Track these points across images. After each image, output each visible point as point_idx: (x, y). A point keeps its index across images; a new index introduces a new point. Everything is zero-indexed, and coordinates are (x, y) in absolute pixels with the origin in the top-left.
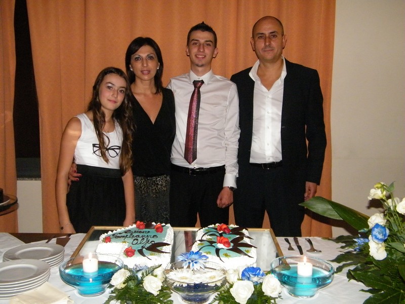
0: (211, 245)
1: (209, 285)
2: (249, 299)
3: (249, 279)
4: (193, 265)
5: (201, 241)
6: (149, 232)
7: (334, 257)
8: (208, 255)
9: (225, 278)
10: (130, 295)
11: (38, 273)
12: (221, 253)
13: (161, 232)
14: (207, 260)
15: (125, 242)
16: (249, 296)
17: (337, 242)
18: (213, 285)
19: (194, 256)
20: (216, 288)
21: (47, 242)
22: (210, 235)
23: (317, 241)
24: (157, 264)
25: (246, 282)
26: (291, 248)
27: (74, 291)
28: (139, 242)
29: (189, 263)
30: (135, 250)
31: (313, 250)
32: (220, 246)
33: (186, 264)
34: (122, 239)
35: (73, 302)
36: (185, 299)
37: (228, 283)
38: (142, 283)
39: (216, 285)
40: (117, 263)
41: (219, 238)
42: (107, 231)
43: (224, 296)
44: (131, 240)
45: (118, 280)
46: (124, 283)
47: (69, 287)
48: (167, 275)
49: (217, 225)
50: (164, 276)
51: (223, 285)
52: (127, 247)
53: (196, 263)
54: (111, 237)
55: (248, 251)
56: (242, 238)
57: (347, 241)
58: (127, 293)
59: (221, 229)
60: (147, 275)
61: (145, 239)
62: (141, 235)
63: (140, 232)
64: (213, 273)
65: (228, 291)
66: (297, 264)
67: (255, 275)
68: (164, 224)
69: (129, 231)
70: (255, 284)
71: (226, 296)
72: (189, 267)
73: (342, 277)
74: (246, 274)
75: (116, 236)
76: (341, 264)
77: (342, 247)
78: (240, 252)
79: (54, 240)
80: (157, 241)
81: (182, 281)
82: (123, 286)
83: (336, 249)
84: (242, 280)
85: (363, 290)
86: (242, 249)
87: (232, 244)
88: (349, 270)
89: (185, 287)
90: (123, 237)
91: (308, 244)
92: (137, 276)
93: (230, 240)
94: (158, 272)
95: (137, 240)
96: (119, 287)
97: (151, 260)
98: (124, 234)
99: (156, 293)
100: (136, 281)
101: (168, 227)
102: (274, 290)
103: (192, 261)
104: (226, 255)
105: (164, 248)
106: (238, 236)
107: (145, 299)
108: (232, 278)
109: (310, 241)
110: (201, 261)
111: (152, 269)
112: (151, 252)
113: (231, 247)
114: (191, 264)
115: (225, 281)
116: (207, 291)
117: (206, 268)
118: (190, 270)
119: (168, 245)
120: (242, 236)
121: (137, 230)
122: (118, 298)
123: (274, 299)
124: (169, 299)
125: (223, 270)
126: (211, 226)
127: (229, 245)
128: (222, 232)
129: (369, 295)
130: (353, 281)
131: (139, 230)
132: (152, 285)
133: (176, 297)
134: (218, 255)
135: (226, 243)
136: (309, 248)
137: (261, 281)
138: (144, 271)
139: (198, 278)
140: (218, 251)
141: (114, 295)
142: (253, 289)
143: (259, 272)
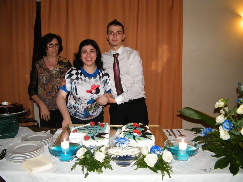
0: (130, 134)
2: (155, 164)
3: (154, 152)
4: (122, 145)
5: (125, 132)
6: (97, 127)
7: (193, 139)
8: (129, 139)
9: (141, 152)
10: (87, 162)
11: (37, 148)
13: (103, 127)
14: (130, 142)
15: (84, 132)
16: (156, 162)
17: (192, 131)
18: (134, 156)
19: (122, 140)
20: (136, 158)
21: (45, 132)
22: (129, 129)
23: (182, 131)
25: (153, 155)
26: (170, 135)
27: (57, 159)
28: (92, 133)
29: (120, 144)
30: (90, 137)
31: (181, 135)
32: (135, 134)
33: (118, 145)
34: (83, 131)
35: (56, 165)
36: (118, 164)
37: (142, 155)
38: (94, 155)
39: (136, 156)
40: (80, 144)
41: (134, 130)
43: (140, 162)
44: (87, 131)
45: (80, 154)
46: (83, 156)
48: (108, 151)
49: (132, 123)
50: (106, 152)
52: (85, 135)
53: (123, 144)
54: (77, 130)
55: (150, 137)
56: (146, 130)
57: (198, 130)
58: (85, 161)
60: (96, 151)
61: (95, 131)
62: (93, 129)
63: (92, 127)
64: (134, 149)
65: (143, 160)
66: (178, 143)
67: (158, 150)
68: (105, 123)
69: (86, 127)
70: (158, 155)
72: (119, 146)
74: (153, 150)
75: (80, 129)
76: (197, 142)
77: (195, 134)
78: (146, 137)
79: (49, 131)
80: (101, 132)
81: (116, 154)
82: (83, 157)
84: (150, 153)
85: (212, 156)
86: (147, 135)
87: (141, 133)
88: (202, 145)
89: (118, 158)
90: (83, 130)
92: (91, 152)
93: (140, 131)
94: (103, 149)
95: (91, 131)
96: (81, 158)
97: (98, 142)
98: (84, 128)
99: (102, 161)
100: (90, 154)
101: (107, 125)
102: (169, 158)
103: (121, 143)
104: (139, 139)
105: (105, 136)
106: (144, 129)
107: (96, 165)
108: (145, 152)
109: (178, 131)
110: (126, 143)
111: (99, 148)
112: (98, 138)
113: (141, 135)
114: (121, 145)
117: (129, 146)
118: (120, 148)
119: (107, 134)
120: (146, 129)
121: (91, 126)
123: (168, 163)
124: (109, 164)
125: (139, 148)
126: (129, 124)
128: (135, 127)
129: (217, 159)
130: (205, 151)
131: (92, 126)
132: (100, 157)
133: (113, 163)
134: (135, 139)
135: (139, 133)
136: (179, 134)
137: (161, 154)
138: (94, 149)
139: (125, 152)
140: (134, 137)
141: (78, 161)
142: (157, 158)
143: (160, 149)
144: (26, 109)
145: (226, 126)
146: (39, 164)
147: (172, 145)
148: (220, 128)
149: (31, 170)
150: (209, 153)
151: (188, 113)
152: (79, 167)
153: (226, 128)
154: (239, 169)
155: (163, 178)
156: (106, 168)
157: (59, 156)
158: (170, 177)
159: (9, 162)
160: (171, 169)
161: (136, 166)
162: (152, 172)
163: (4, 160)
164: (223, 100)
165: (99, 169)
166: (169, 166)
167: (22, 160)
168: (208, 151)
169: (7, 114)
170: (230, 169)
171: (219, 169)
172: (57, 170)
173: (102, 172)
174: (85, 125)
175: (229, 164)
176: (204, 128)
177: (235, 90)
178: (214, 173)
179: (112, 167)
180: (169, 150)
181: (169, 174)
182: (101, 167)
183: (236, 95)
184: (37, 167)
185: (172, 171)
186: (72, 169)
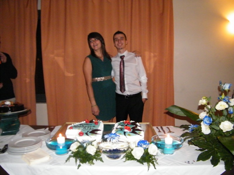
0: (122, 130)
1: (121, 150)
2: (142, 156)
3: (141, 146)
4: (112, 140)
5: (117, 128)
6: (91, 125)
7: (181, 135)
9: (129, 146)
10: (80, 155)
11: (36, 143)
12: (126, 134)
13: (97, 124)
14: (120, 137)
15: (79, 129)
16: (142, 155)
17: (181, 128)
18: (123, 150)
19: (113, 136)
20: (124, 151)
21: (44, 129)
22: (121, 126)
24: (94, 140)
25: (140, 148)
26: (159, 131)
27: (53, 153)
28: (86, 129)
29: (110, 139)
30: (84, 133)
31: (170, 132)
32: (126, 130)
33: (109, 139)
34: (78, 128)
37: (131, 148)
38: (86, 149)
39: (124, 150)
41: (125, 127)
42: (71, 124)
43: (128, 155)
44: (82, 128)
45: (74, 147)
46: (77, 149)
47: (51, 151)
48: (99, 145)
49: (124, 121)
50: (98, 146)
51: (128, 150)
52: (80, 131)
53: (114, 139)
54: (73, 127)
55: (140, 133)
56: (137, 127)
57: (186, 127)
58: (78, 154)
59: (126, 123)
60: (88, 145)
61: (89, 128)
62: (87, 126)
63: (87, 125)
64: (123, 144)
65: (130, 153)
66: (164, 138)
67: (144, 144)
68: (99, 121)
69: (82, 124)
70: (145, 149)
71: (129, 155)
72: (110, 141)
73: (186, 144)
74: (140, 144)
75: (76, 127)
76: (184, 138)
77: (184, 130)
78: (136, 133)
79: (48, 129)
80: (95, 128)
81: (107, 148)
82: (76, 150)
83: (181, 131)
84: (138, 147)
85: (196, 150)
86: (137, 132)
87: (132, 130)
88: (189, 141)
89: (108, 151)
91: (168, 129)
92: (83, 145)
93: (131, 128)
94: (94, 143)
95: (85, 128)
96: (74, 151)
97: (92, 138)
98: (80, 126)
99: (93, 154)
100: (83, 148)
101: (101, 122)
102: (154, 151)
103: (112, 138)
104: (129, 135)
105: (98, 132)
106: (135, 126)
107: (88, 157)
108: (133, 146)
109: (168, 128)
110: (116, 138)
111: (91, 142)
112: (92, 134)
113: (131, 131)
115: (129, 148)
116: (120, 153)
117: (119, 141)
118: (111, 143)
119: (101, 130)
120: (137, 126)
121: (86, 124)
122: (74, 156)
123: (154, 156)
124: (100, 157)
125: (128, 142)
127: (130, 130)
128: (127, 124)
129: (200, 152)
130: (191, 145)
132: (91, 150)
133: (104, 156)
134: (125, 135)
135: (129, 129)
136: (168, 131)
137: (147, 147)
138: (87, 143)
139: (115, 146)
140: (125, 133)
141: (72, 155)
142: (143, 151)
143: (146, 143)
144: (26, 108)
145: (206, 121)
146: (37, 157)
147: (159, 140)
148: (202, 123)
149: (29, 162)
150: (194, 147)
151: (175, 111)
152: (73, 159)
153: (207, 123)
154: (220, 161)
155: (148, 169)
156: (97, 160)
157: (55, 149)
158: (155, 168)
159: (11, 156)
160: (156, 161)
161: (124, 159)
162: (138, 163)
163: (6, 153)
164: (205, 98)
165: (91, 161)
166: (155, 159)
167: (22, 154)
168: (193, 146)
169: (10, 113)
170: (211, 160)
171: (201, 161)
172: (53, 163)
173: (93, 164)
174: (81, 123)
175: (211, 157)
176: (191, 124)
177: (217, 88)
178: (196, 164)
179: (103, 159)
180: (156, 144)
181: (154, 165)
182: (93, 160)
183: (217, 93)
184: (35, 159)
185: (157, 163)
186: (67, 161)
